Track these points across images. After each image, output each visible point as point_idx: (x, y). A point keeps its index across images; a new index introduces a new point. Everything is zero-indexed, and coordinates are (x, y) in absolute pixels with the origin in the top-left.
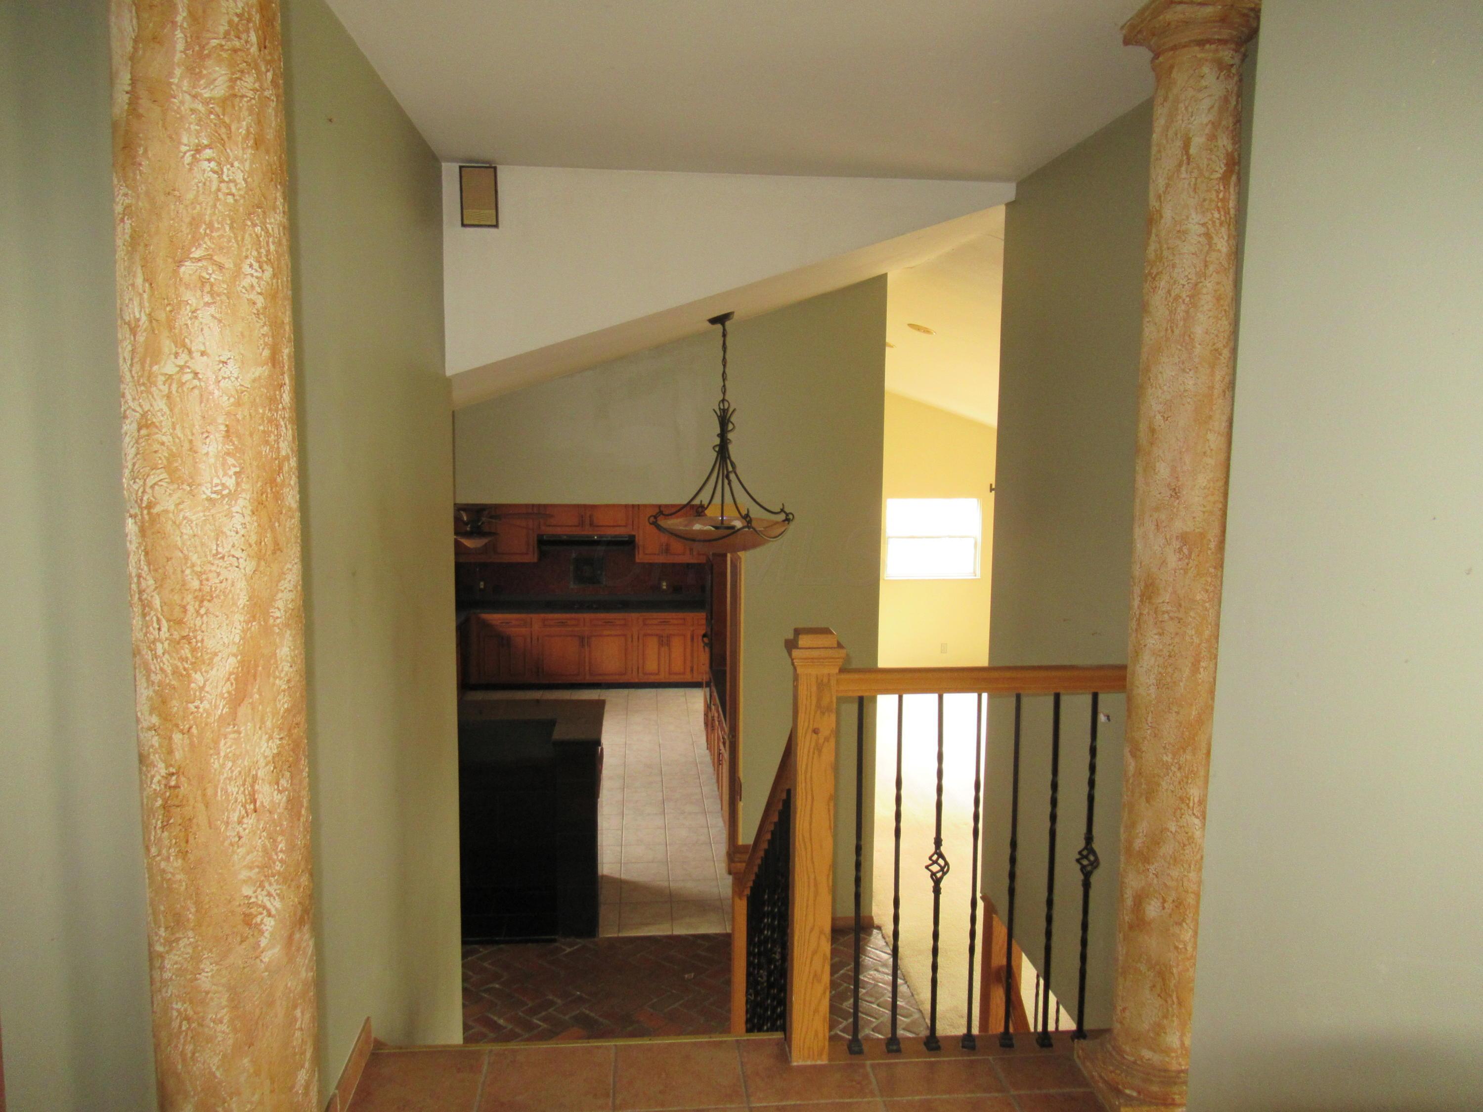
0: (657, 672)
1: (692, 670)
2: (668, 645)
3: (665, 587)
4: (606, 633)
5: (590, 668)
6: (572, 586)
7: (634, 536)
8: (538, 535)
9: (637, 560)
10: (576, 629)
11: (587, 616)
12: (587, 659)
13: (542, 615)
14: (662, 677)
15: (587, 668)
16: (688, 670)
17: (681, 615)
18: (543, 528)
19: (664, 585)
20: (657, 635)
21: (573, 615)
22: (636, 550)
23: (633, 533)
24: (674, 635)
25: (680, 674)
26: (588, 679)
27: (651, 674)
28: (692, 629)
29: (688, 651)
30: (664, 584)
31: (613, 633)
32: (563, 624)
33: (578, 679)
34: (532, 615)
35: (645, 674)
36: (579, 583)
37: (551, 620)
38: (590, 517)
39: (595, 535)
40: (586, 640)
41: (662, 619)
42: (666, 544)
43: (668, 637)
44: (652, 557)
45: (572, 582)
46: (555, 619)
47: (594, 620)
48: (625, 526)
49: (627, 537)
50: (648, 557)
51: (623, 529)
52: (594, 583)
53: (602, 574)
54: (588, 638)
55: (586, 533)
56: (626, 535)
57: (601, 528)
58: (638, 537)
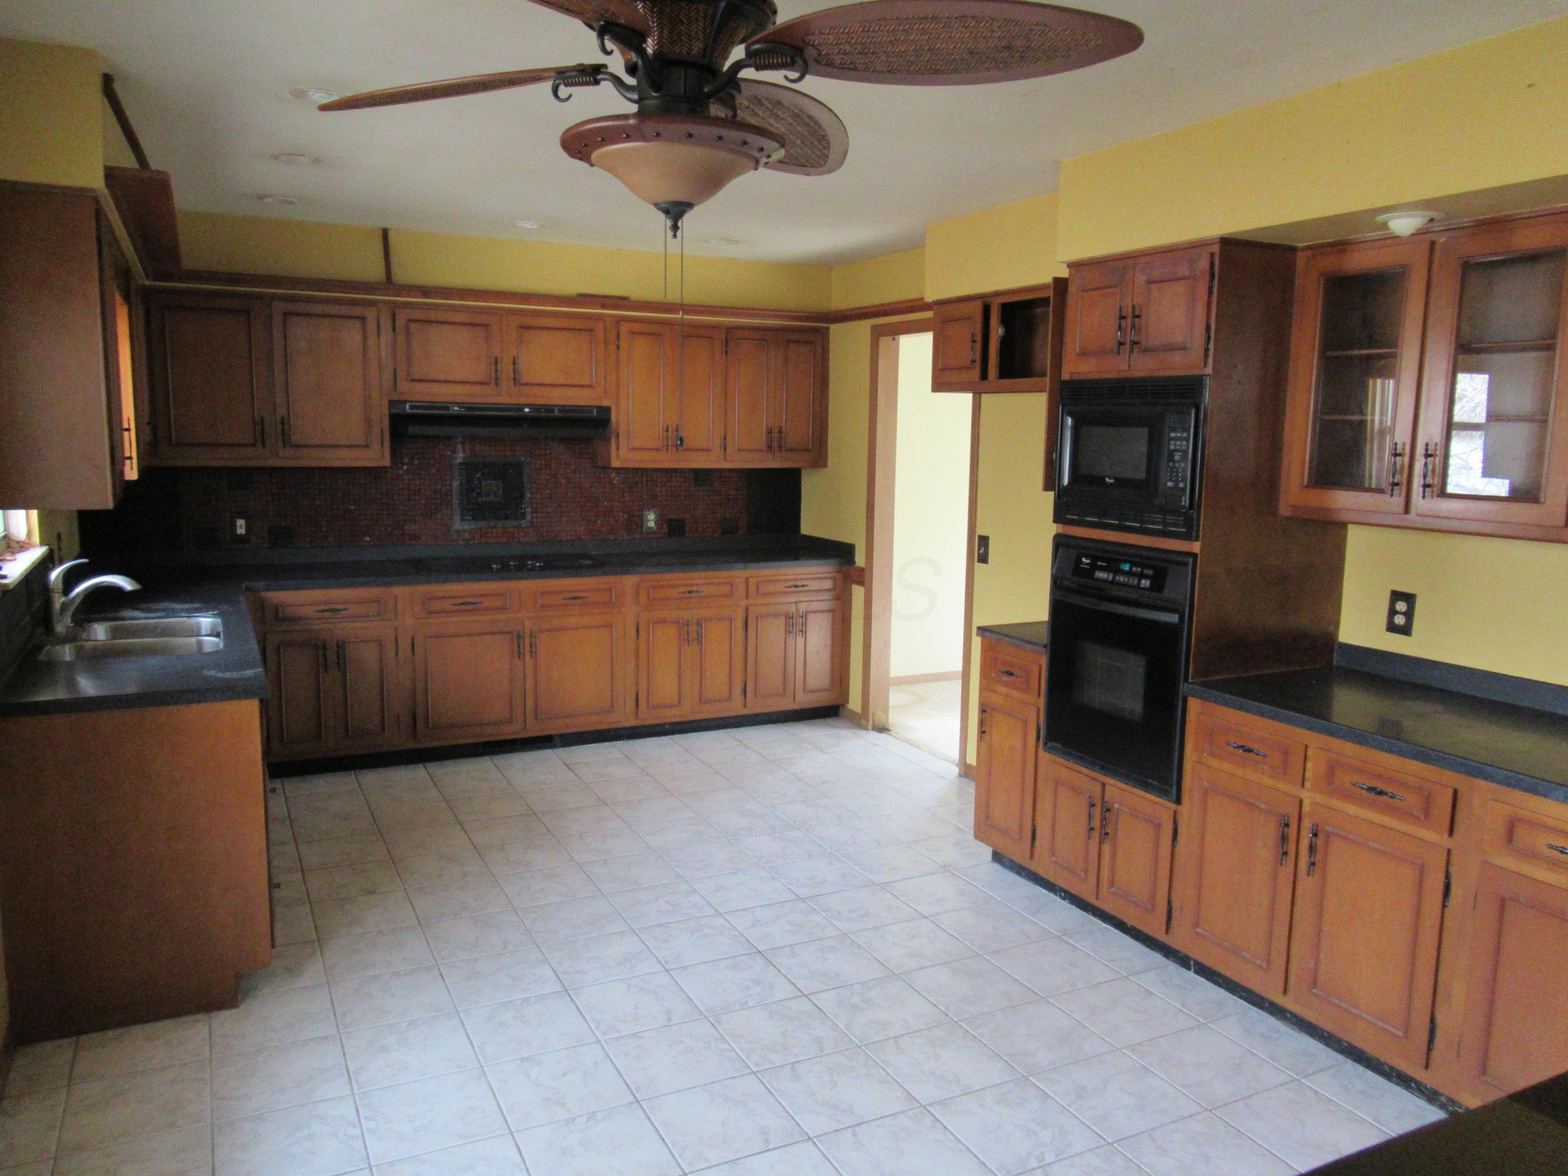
0: (675, 699)
1: (744, 690)
2: (699, 640)
3: (652, 524)
4: (571, 621)
5: (536, 700)
6: (457, 525)
7: (607, 410)
8: (392, 403)
9: (615, 463)
10: (502, 617)
11: (527, 586)
12: (529, 685)
14: (687, 713)
15: (530, 703)
16: (738, 690)
18: (404, 386)
19: (651, 520)
20: (675, 622)
21: (495, 586)
22: (614, 440)
23: (605, 403)
24: (710, 619)
26: (534, 730)
27: (665, 706)
29: (738, 650)
30: (653, 516)
31: (587, 620)
32: (468, 606)
33: (509, 732)
34: (396, 590)
35: (651, 707)
36: (475, 518)
37: (444, 598)
38: (514, 363)
39: (528, 405)
40: (527, 641)
41: (685, 585)
42: (675, 427)
43: (699, 624)
44: (647, 456)
45: (457, 518)
46: (453, 597)
47: (543, 593)
48: (590, 386)
49: (595, 410)
50: (636, 456)
51: (585, 392)
52: (506, 518)
53: (522, 496)
54: (531, 636)
55: (504, 400)
56: (594, 406)
57: (537, 390)
58: (618, 412)
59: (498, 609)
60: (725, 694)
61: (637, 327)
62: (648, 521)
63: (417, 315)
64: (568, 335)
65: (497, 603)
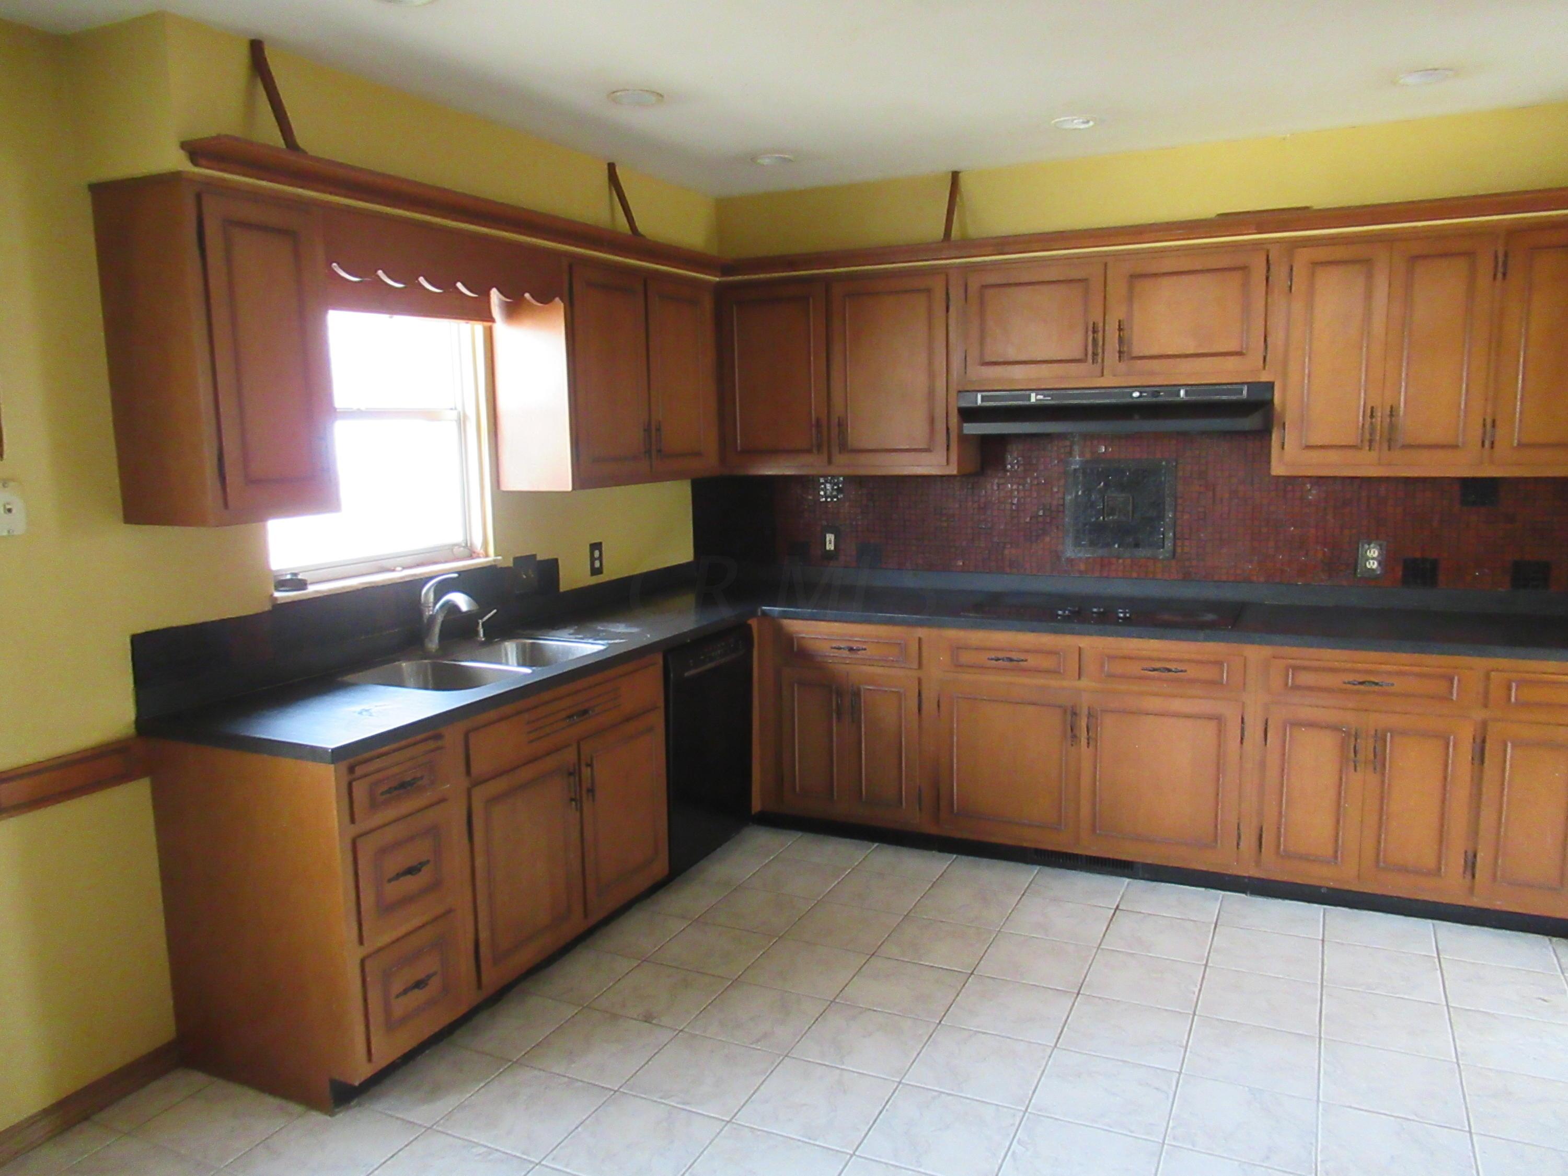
0: (1330, 851)
1: (1471, 865)
2: (1379, 762)
3: (1373, 565)
4: (1154, 703)
5: (1094, 810)
6: (1070, 552)
7: (1268, 387)
8: (963, 393)
9: (1278, 469)
10: (1054, 683)
11: (1087, 645)
12: (1086, 781)
13: (952, 634)
14: (1349, 877)
15: (1085, 810)
16: (1455, 862)
17: (1434, 662)
18: (978, 368)
19: (1372, 559)
20: (1335, 728)
21: (1046, 640)
22: (1275, 436)
23: (1264, 377)
24: (1404, 733)
25: (1417, 872)
27: (1309, 860)
28: (1479, 714)
29: (1461, 793)
30: (1374, 552)
31: (1177, 706)
32: (1014, 665)
33: (1051, 842)
34: (921, 632)
35: (1288, 856)
36: (1092, 544)
37: (978, 649)
38: (1120, 329)
39: (1136, 387)
40: (1083, 723)
41: (1358, 671)
42: (1388, 409)
43: (1380, 737)
44: (1333, 456)
45: (1069, 541)
46: (990, 649)
47: (1112, 658)
48: (1239, 354)
49: (1245, 388)
50: (1315, 456)
51: (1231, 363)
52: (1137, 545)
53: (1161, 517)
54: (1090, 716)
55: (1108, 381)
56: (1243, 383)
57: (1155, 365)
58: (1284, 390)
59: (1048, 672)
60: (1429, 861)
61: (1322, 254)
62: (1368, 559)
63: (992, 279)
64: (1203, 280)
65: (1047, 663)
